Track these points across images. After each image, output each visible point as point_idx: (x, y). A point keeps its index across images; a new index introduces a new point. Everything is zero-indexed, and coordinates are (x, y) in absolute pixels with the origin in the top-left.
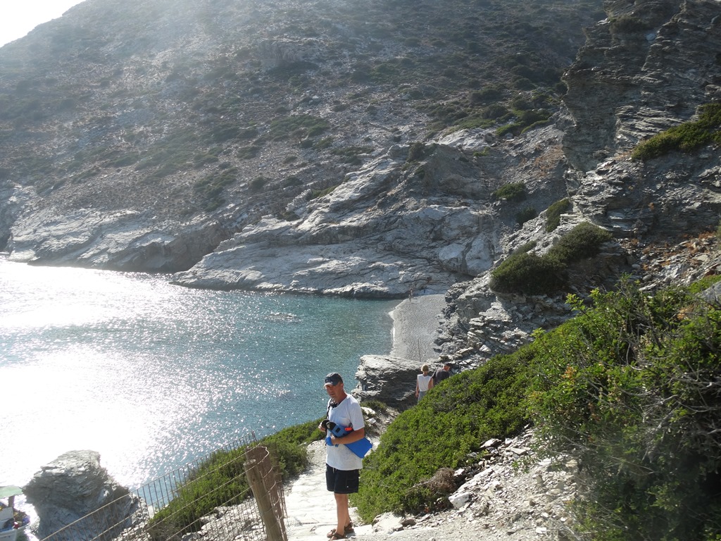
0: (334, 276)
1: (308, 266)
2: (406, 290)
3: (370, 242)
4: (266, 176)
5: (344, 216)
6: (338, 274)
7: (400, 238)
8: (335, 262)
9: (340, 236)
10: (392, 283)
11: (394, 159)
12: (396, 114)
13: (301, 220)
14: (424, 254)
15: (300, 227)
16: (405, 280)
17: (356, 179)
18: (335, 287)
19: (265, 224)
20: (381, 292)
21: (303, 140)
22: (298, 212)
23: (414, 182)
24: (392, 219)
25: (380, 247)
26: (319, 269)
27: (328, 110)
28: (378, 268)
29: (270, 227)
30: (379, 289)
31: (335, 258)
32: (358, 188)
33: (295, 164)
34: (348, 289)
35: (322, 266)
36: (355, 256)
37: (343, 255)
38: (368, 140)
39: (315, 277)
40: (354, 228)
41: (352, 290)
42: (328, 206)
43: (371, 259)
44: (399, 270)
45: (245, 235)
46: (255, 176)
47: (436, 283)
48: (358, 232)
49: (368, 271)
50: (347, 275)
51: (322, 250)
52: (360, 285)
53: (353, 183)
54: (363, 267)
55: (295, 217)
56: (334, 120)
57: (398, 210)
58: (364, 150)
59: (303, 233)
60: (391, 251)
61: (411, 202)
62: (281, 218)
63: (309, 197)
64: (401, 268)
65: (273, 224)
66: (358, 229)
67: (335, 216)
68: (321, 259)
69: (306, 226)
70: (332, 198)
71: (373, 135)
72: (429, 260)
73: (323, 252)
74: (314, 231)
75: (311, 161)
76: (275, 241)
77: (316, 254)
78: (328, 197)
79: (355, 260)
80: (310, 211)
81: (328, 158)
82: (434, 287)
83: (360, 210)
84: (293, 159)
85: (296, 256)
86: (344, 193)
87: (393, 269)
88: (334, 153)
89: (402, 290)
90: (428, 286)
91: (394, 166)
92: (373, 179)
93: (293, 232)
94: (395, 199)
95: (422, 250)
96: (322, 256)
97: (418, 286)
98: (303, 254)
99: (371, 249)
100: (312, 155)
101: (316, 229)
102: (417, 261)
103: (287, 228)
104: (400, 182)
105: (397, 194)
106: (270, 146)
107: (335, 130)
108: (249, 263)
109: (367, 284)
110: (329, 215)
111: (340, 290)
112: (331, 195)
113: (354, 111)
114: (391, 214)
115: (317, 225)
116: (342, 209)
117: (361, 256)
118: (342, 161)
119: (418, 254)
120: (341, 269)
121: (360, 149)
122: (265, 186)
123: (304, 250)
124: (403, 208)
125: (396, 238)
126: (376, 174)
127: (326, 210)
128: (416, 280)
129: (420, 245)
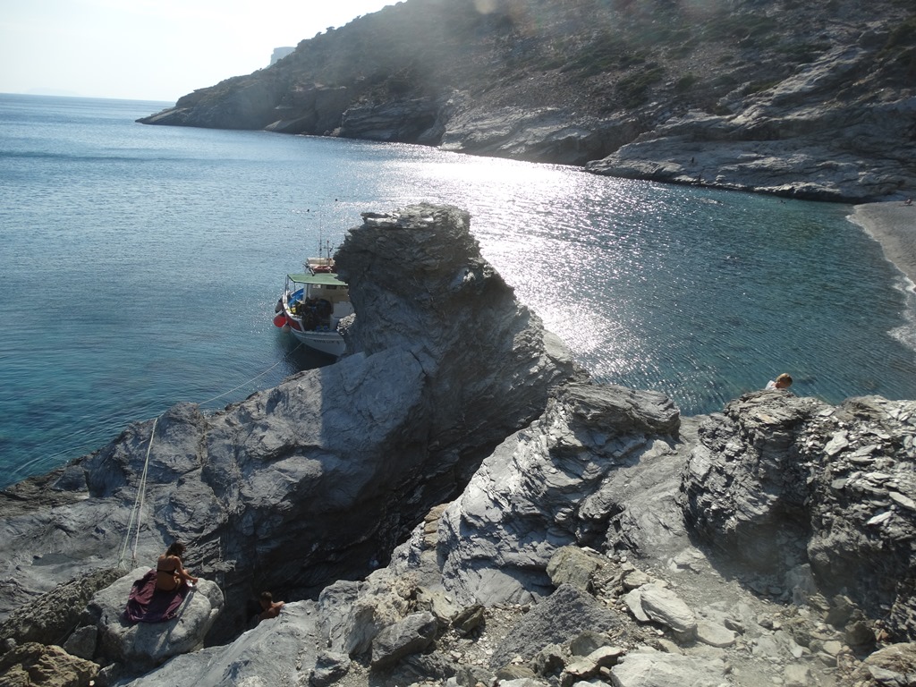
0: (769, 173)
1: (738, 161)
2: (866, 193)
3: (823, 138)
4: (695, 75)
5: (790, 110)
6: (774, 171)
7: (865, 134)
8: (773, 159)
9: (781, 132)
10: (847, 185)
11: (864, 49)
12: (864, 10)
13: (734, 115)
14: (897, 154)
15: (733, 121)
16: (866, 182)
17: (810, 70)
18: (769, 185)
19: (692, 117)
20: (830, 193)
21: (742, 40)
22: (731, 107)
23: (894, 69)
24: (856, 112)
25: (835, 144)
26: (752, 165)
27: (776, 9)
28: (830, 167)
29: (697, 119)
30: (827, 190)
31: (773, 155)
32: (812, 80)
33: (730, 64)
34: (787, 187)
35: (756, 162)
36: (800, 153)
37: (783, 152)
38: (825, 37)
39: (747, 172)
40: (803, 121)
41: (792, 189)
42: (770, 100)
43: (821, 157)
44: (859, 170)
45: (668, 126)
46: (684, 74)
47: (909, 188)
48: (807, 126)
49: (815, 170)
50: (787, 173)
51: (757, 146)
52: (802, 185)
53: (805, 74)
54: (809, 165)
55: (728, 112)
56: (782, 19)
57: (867, 101)
58: (818, 48)
59: (737, 127)
60: (851, 149)
61: (886, 93)
62: (710, 112)
63: (746, 92)
64: (862, 168)
65: (700, 117)
66: (807, 122)
67: (777, 110)
68: (755, 155)
69: (740, 119)
70: (777, 91)
71: (832, 33)
72: (903, 162)
73: (757, 149)
74: (750, 125)
75: (750, 60)
76: (700, 136)
77: (749, 150)
78: (771, 90)
79: (798, 158)
80: (747, 106)
81: (771, 57)
82: (906, 193)
83: (812, 104)
84: (730, 58)
85: (724, 151)
86: (794, 85)
87: (850, 169)
88: (780, 51)
89: (860, 193)
90: (898, 191)
91: (863, 55)
92: (834, 69)
93: (725, 125)
94: (863, 89)
95: (894, 150)
96: (756, 152)
97: (883, 190)
98: (733, 149)
99: (821, 147)
100: (752, 54)
101: (752, 123)
102: (885, 162)
103: (717, 121)
104: (872, 72)
105: (866, 84)
106: (703, 47)
107: (783, 29)
108: (669, 156)
109: (813, 184)
110: (770, 109)
111: (776, 188)
112: (775, 88)
113: (808, 9)
114: (856, 107)
115: (753, 119)
116: (787, 102)
117: (807, 153)
118: (788, 59)
119: (887, 154)
120: (779, 167)
121: (813, 46)
122: (693, 85)
123: (733, 146)
124: (874, 99)
125: (859, 135)
126: (838, 64)
127: (768, 104)
128: (882, 184)
129: (891, 144)
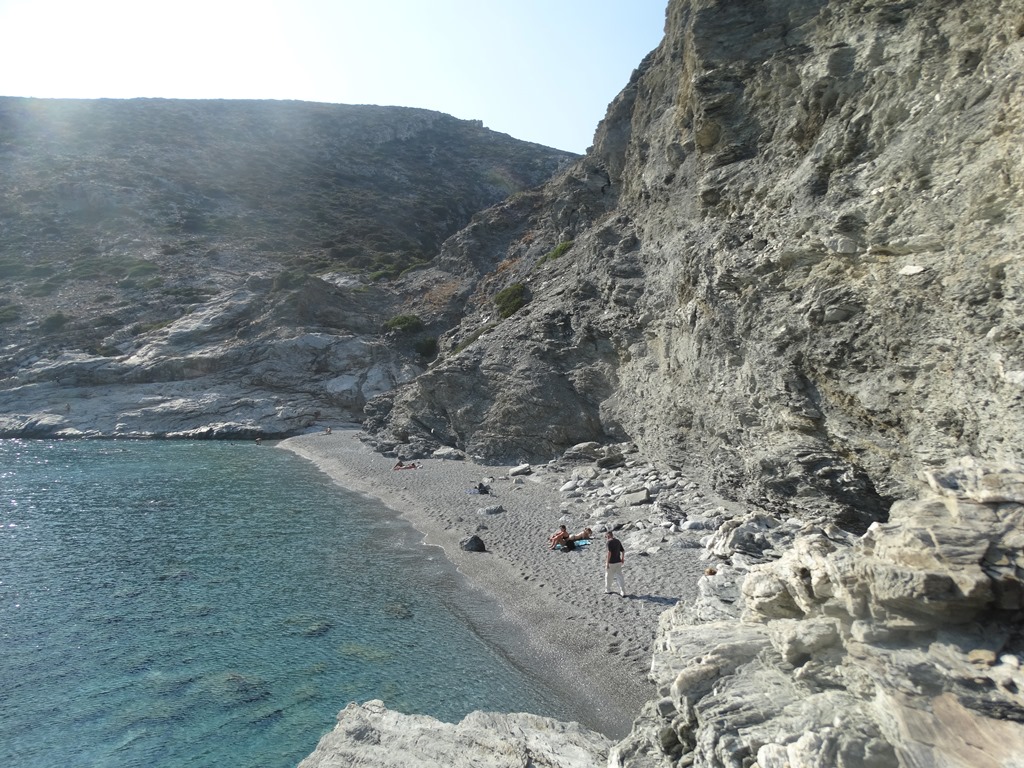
0: (180, 416)
1: (140, 406)
2: (287, 428)
3: (231, 376)
4: (66, 314)
5: (191, 349)
6: (187, 413)
7: (273, 370)
8: (182, 400)
9: (186, 371)
10: (267, 420)
11: (253, 291)
12: (243, 261)
13: (126, 356)
14: (307, 387)
15: (125, 362)
16: (285, 417)
17: (204, 310)
18: (183, 429)
19: (69, 358)
20: (252, 431)
21: (121, 280)
22: (120, 347)
23: (285, 309)
24: (260, 349)
25: (246, 380)
26: (158, 409)
27: (154, 253)
28: (245, 405)
29: (78, 360)
30: (248, 427)
31: (181, 396)
32: (208, 319)
33: (110, 303)
34: (204, 429)
35: (162, 405)
36: (210, 392)
37: (192, 392)
38: (211, 282)
39: (153, 417)
40: (207, 359)
41: (211, 431)
42: (166, 339)
43: (235, 395)
44: (275, 405)
45: (37, 370)
46: (53, 313)
47: (326, 418)
48: (213, 365)
49: (231, 408)
50: (201, 414)
51: (160, 387)
52: (221, 425)
53: (200, 314)
54: (223, 404)
55: (117, 353)
56: (162, 262)
57: (267, 338)
58: (207, 292)
59: (131, 368)
60: (260, 384)
61: (284, 331)
62: (93, 352)
63: (136, 332)
64: (278, 403)
65: (82, 358)
66: (212, 361)
67: (176, 349)
68: (160, 398)
69: (134, 360)
70: (173, 329)
71: (218, 279)
72: (314, 394)
73: (162, 390)
74: (148, 365)
75: (134, 300)
76: (85, 380)
77: (152, 393)
78: (165, 329)
79: (210, 397)
80: (139, 346)
81: (158, 298)
82: (324, 423)
83: (214, 343)
84: (109, 298)
85: (120, 395)
86: (190, 324)
87: (267, 404)
88: (168, 293)
89: (282, 428)
90: (317, 422)
91: (254, 297)
92: (228, 309)
93: (115, 366)
94: (261, 327)
95: (303, 383)
96: (160, 395)
97: (303, 423)
98: (131, 393)
99: (233, 385)
100: (135, 295)
101: (150, 363)
102: (298, 396)
103: (104, 362)
104: (265, 312)
105: (263, 322)
106: (72, 284)
107: (165, 272)
108: (43, 406)
109: (233, 423)
110: (168, 348)
111: (191, 432)
112: (169, 327)
113: (188, 255)
114: (259, 343)
115: (150, 359)
116: (185, 340)
117: (218, 392)
118: (177, 301)
119: (297, 388)
120: (191, 408)
121: (201, 290)
122: (66, 325)
123: (132, 390)
124: (273, 336)
125: (267, 370)
126: (231, 304)
127: (164, 343)
128: (300, 416)
129: (299, 378)
